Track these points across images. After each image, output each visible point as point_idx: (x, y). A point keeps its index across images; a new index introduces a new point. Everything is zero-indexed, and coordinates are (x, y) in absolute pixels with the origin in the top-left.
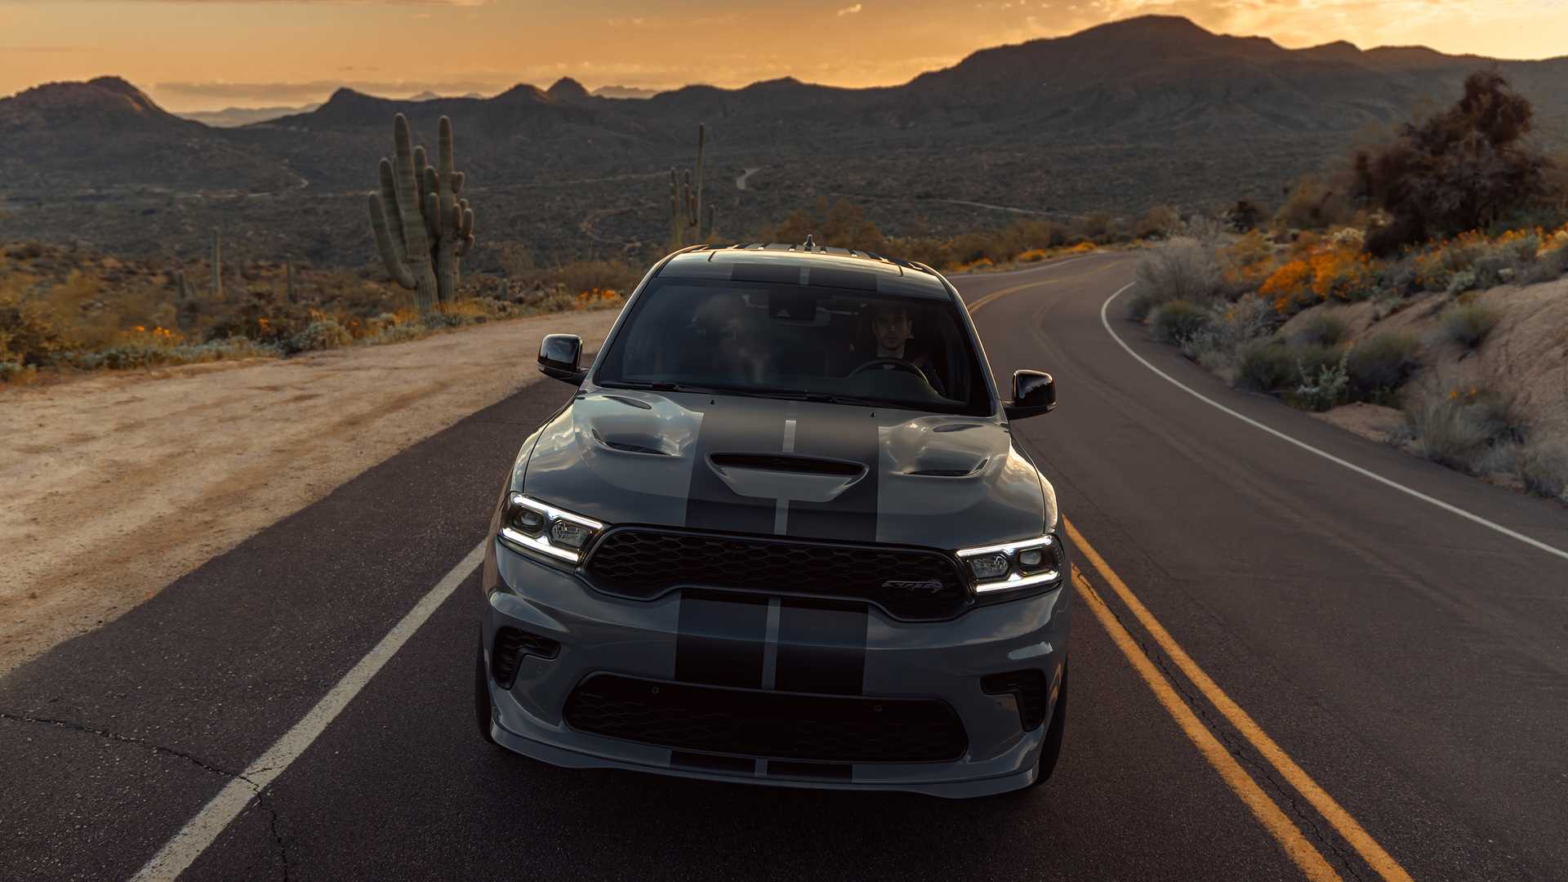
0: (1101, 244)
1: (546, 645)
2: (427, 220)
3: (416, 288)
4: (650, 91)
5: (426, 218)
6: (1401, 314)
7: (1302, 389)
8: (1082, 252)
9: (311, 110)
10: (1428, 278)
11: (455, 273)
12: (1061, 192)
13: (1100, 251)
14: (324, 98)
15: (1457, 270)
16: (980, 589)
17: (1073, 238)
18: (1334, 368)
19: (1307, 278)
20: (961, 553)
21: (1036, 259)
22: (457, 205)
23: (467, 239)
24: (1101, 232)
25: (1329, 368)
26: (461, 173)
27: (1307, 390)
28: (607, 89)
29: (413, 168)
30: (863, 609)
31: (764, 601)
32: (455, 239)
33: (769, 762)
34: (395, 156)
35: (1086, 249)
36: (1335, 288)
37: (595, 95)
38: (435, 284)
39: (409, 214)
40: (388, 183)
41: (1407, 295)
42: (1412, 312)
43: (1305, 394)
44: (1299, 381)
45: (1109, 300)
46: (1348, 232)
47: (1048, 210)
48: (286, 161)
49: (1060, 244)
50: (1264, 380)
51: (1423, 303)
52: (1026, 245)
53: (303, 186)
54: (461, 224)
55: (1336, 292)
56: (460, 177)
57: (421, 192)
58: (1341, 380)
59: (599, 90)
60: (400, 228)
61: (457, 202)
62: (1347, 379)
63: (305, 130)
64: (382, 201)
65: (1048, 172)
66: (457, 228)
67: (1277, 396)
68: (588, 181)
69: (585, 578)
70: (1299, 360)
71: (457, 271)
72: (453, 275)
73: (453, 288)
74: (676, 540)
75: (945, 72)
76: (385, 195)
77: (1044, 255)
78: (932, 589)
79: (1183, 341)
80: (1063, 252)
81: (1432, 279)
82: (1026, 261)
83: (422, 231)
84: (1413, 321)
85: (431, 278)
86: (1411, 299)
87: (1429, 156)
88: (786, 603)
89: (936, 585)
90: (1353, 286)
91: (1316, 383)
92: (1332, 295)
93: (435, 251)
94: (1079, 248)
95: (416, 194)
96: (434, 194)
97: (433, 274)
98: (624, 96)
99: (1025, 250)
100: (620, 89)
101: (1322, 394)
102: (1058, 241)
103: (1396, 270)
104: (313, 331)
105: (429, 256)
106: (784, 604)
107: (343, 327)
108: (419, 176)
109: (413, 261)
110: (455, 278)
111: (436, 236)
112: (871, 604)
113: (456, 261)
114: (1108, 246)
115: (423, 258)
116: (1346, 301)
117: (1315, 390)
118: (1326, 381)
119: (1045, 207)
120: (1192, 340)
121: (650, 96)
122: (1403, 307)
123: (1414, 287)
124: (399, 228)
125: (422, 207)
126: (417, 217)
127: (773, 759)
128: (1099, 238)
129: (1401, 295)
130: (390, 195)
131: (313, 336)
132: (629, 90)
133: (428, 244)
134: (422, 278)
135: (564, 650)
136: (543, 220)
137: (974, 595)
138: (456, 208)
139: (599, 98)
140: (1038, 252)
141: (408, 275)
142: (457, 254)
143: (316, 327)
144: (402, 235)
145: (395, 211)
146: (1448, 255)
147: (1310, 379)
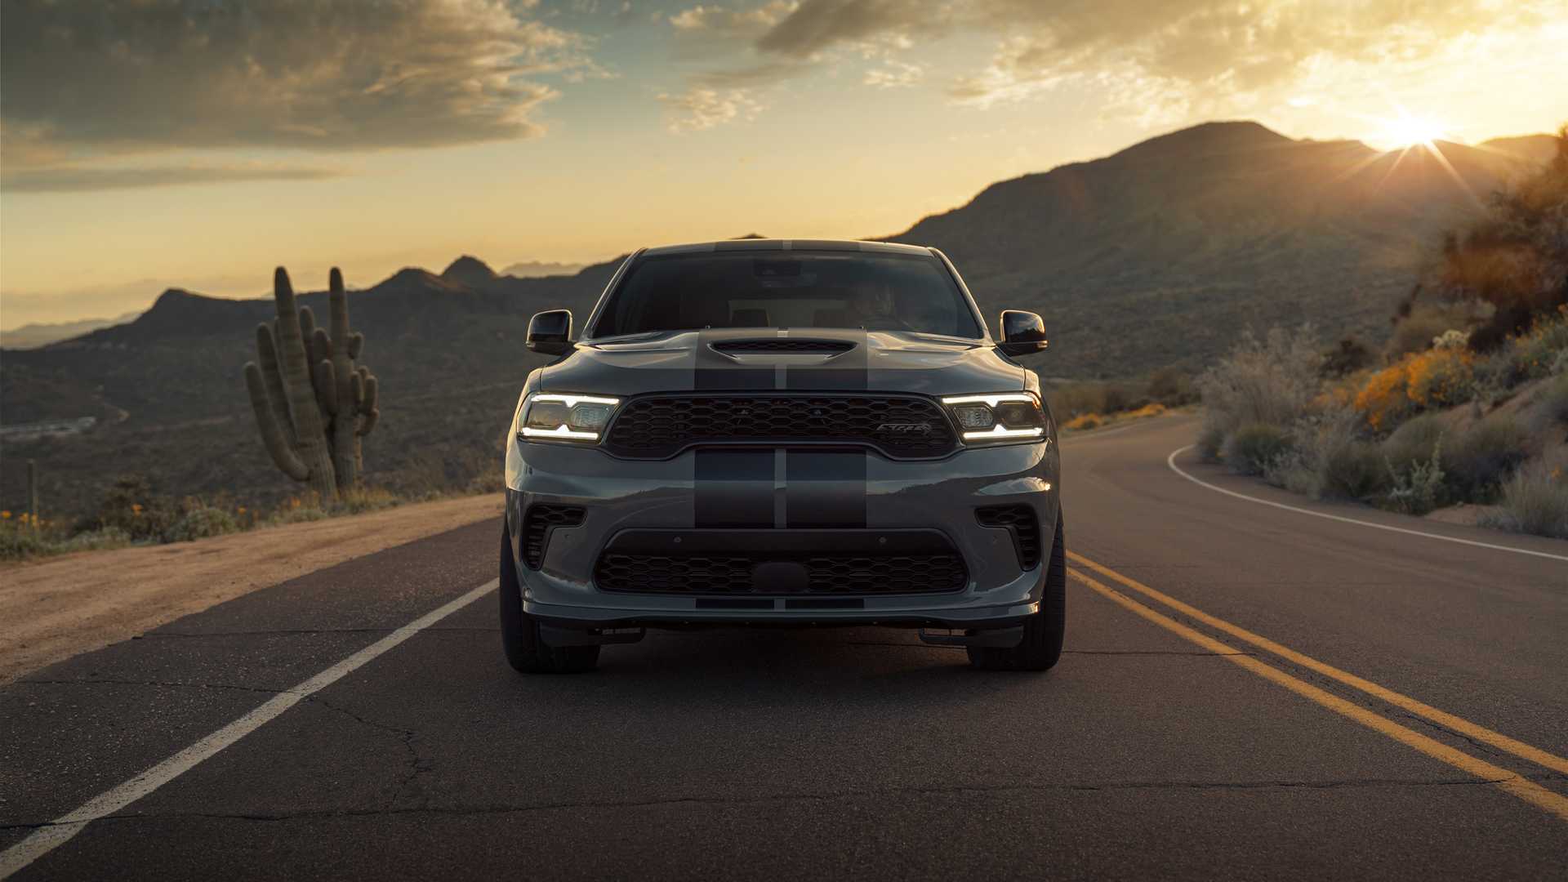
0: (1171, 405)
1: (574, 514)
2: (320, 395)
3: (308, 479)
4: (575, 266)
5: (317, 391)
6: (1506, 405)
7: (1395, 492)
8: (1149, 416)
9: (131, 319)
10: (1531, 362)
11: (357, 458)
12: (1117, 354)
13: (1172, 413)
14: (147, 304)
15: (1561, 347)
16: (968, 436)
17: (1133, 401)
18: (1427, 463)
19: (1403, 386)
20: (947, 401)
21: (1089, 426)
22: (356, 373)
23: (370, 415)
24: (1173, 391)
25: (1421, 464)
26: (359, 334)
27: (1400, 493)
28: (518, 267)
29: (299, 331)
30: (862, 451)
31: (771, 450)
32: (355, 415)
33: (787, 601)
34: (276, 318)
35: (1152, 412)
36: (1432, 390)
37: (503, 275)
38: (333, 473)
39: (296, 386)
40: (267, 351)
41: (1510, 386)
42: (1514, 403)
43: (1398, 498)
44: (1390, 484)
45: (1179, 451)
46: (1450, 335)
47: (1104, 377)
48: (101, 388)
49: (1120, 409)
50: (1350, 484)
51: (1526, 392)
52: (1074, 412)
53: (122, 419)
54: (362, 397)
55: (1435, 395)
56: (357, 339)
57: (311, 362)
58: (1436, 475)
59: (509, 268)
60: (285, 406)
61: (355, 370)
62: (1443, 474)
63: (123, 346)
64: (261, 374)
65: (1097, 329)
66: (357, 402)
67: (1368, 503)
68: (502, 385)
69: (607, 449)
70: (1386, 457)
71: (359, 454)
72: (354, 460)
73: (355, 477)
74: (688, 402)
75: (953, 213)
76: (266, 368)
77: (1099, 420)
78: (923, 431)
79: (1266, 467)
80: (1122, 417)
81: (1535, 363)
82: (1076, 429)
83: (313, 408)
84: (1518, 411)
85: (327, 465)
86: (1516, 389)
87: (1523, 226)
88: (790, 450)
89: (925, 426)
90: (1452, 386)
91: (1409, 484)
92: (1431, 400)
93: (331, 431)
94: (1145, 411)
95: (304, 364)
96: (326, 361)
97: (330, 461)
98: (543, 274)
99: (1073, 417)
100: (536, 265)
101: (1417, 494)
102: (1115, 405)
103: (1497, 363)
104: (190, 521)
105: (324, 438)
106: (789, 451)
107: (228, 514)
108: (307, 341)
109: (304, 445)
110: (357, 463)
111: (331, 413)
112: (868, 447)
113: (357, 443)
114: (1182, 409)
115: (317, 441)
116: (1447, 405)
117: (1408, 492)
118: (1420, 479)
119: (1098, 374)
120: (1276, 466)
121: (575, 272)
122: (1507, 398)
123: (1518, 376)
124: (283, 407)
125: (313, 379)
126: (307, 390)
127: (788, 598)
128: (1168, 399)
129: (1504, 386)
130: (271, 367)
131: (191, 526)
132: (548, 266)
133: (322, 423)
134: (317, 465)
135: (590, 513)
136: (445, 440)
137: (963, 441)
138: (354, 378)
139: (510, 280)
140: (1091, 417)
141: (297, 463)
142: (358, 434)
143: (195, 516)
144: (287, 415)
145: (278, 386)
146: (1551, 332)
147: (1402, 479)
